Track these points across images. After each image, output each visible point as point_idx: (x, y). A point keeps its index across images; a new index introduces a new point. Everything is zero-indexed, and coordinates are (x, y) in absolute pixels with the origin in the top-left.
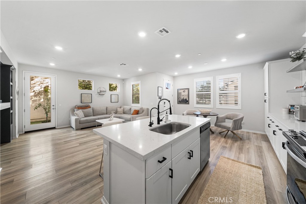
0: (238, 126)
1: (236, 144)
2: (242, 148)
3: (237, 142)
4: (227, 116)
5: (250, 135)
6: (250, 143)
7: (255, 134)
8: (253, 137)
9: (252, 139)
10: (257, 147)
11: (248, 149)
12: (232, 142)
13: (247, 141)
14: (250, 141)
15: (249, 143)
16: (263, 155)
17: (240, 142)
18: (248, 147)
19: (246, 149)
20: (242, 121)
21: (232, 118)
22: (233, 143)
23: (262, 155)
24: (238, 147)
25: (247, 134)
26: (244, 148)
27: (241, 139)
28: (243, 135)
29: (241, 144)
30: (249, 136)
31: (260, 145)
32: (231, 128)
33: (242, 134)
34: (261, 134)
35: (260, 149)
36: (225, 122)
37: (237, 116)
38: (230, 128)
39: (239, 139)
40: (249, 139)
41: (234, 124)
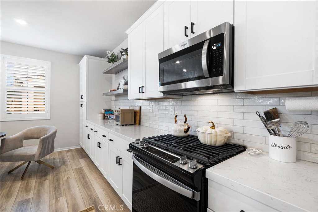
0: (48, 148)
1: (47, 183)
2: (58, 185)
3: (48, 177)
4: (26, 133)
5: (63, 156)
6: (67, 169)
7: (68, 151)
8: (68, 157)
9: (68, 160)
10: (76, 171)
11: (67, 181)
12: (38, 181)
13: (62, 168)
14: (67, 166)
15: (65, 170)
16: (88, 180)
17: (52, 174)
18: (66, 178)
19: (64, 182)
20: (54, 137)
21: (36, 136)
22: (41, 184)
23: (86, 182)
24: (51, 186)
25: (60, 156)
26: (61, 183)
27: (53, 168)
28: (54, 159)
29: (55, 178)
30: (63, 158)
31: (80, 166)
32: (37, 155)
33: (52, 157)
34: (75, 149)
35: (81, 174)
36: (22, 146)
37: (45, 130)
38: (34, 155)
39: (50, 169)
40: (64, 163)
41: (42, 147)
